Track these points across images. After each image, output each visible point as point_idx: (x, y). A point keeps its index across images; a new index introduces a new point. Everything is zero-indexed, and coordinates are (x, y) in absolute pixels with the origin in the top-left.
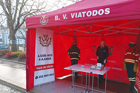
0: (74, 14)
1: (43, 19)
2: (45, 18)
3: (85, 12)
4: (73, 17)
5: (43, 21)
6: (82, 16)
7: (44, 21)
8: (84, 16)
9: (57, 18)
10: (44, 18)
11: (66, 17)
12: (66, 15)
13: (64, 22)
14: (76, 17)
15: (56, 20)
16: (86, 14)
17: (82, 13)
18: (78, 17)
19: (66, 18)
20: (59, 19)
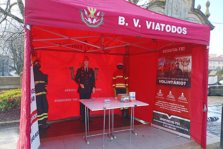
0: (151, 23)
1: (89, 13)
2: (95, 14)
3: (164, 25)
4: (149, 27)
5: (89, 19)
6: (161, 29)
7: (92, 20)
8: (162, 30)
9: (123, 21)
10: (92, 12)
11: (139, 24)
12: (138, 21)
13: (135, 31)
14: (153, 28)
15: (120, 23)
16: (165, 27)
17: (161, 24)
18: (156, 29)
19: (138, 26)
20: (127, 24)
